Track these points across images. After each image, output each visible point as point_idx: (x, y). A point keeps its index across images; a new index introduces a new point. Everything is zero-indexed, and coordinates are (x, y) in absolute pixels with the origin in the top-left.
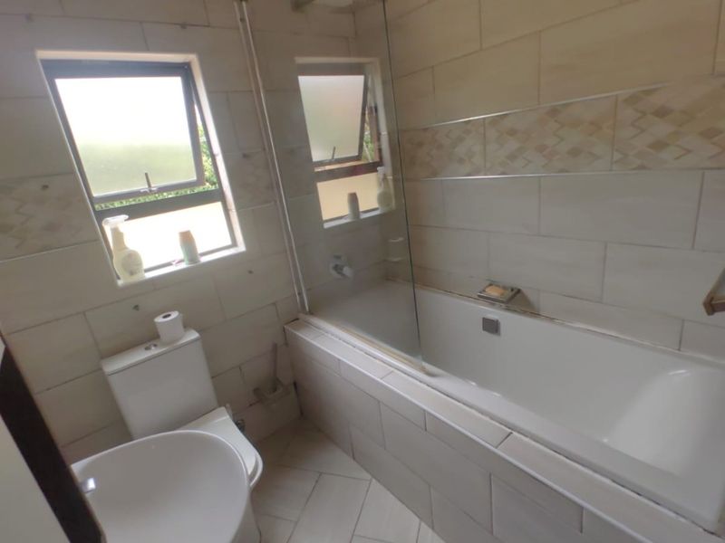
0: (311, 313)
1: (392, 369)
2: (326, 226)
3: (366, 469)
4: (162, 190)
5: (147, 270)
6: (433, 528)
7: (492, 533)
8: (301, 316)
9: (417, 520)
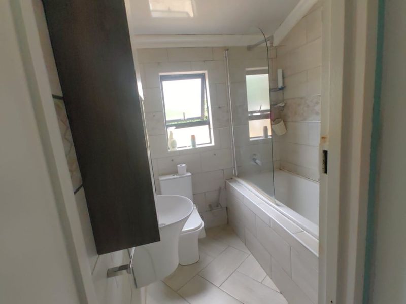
0: (238, 177)
1: (263, 202)
2: (251, 140)
3: (249, 250)
4: (188, 119)
5: (178, 148)
6: (271, 279)
7: (291, 277)
8: (234, 177)
9: (266, 274)
